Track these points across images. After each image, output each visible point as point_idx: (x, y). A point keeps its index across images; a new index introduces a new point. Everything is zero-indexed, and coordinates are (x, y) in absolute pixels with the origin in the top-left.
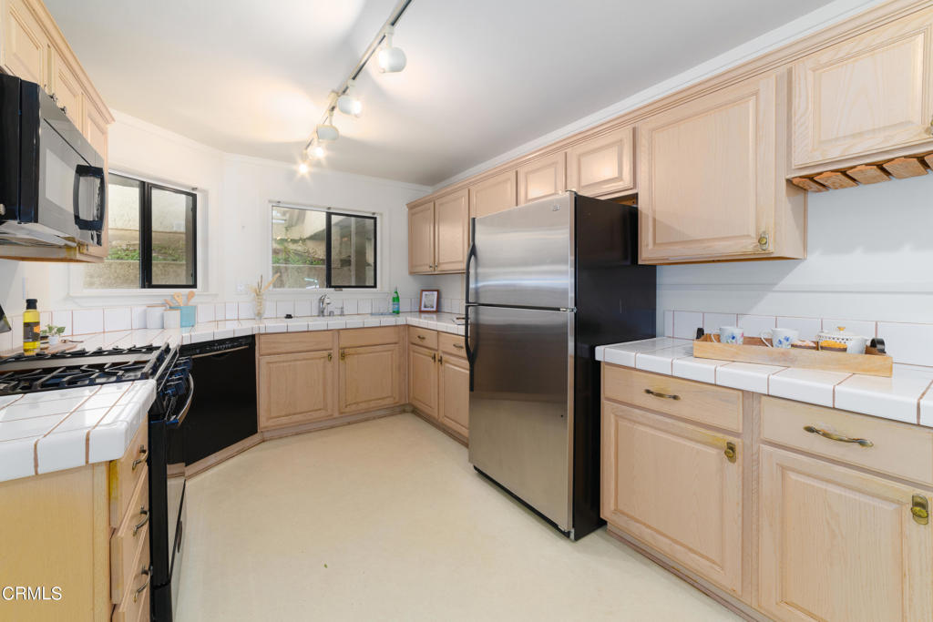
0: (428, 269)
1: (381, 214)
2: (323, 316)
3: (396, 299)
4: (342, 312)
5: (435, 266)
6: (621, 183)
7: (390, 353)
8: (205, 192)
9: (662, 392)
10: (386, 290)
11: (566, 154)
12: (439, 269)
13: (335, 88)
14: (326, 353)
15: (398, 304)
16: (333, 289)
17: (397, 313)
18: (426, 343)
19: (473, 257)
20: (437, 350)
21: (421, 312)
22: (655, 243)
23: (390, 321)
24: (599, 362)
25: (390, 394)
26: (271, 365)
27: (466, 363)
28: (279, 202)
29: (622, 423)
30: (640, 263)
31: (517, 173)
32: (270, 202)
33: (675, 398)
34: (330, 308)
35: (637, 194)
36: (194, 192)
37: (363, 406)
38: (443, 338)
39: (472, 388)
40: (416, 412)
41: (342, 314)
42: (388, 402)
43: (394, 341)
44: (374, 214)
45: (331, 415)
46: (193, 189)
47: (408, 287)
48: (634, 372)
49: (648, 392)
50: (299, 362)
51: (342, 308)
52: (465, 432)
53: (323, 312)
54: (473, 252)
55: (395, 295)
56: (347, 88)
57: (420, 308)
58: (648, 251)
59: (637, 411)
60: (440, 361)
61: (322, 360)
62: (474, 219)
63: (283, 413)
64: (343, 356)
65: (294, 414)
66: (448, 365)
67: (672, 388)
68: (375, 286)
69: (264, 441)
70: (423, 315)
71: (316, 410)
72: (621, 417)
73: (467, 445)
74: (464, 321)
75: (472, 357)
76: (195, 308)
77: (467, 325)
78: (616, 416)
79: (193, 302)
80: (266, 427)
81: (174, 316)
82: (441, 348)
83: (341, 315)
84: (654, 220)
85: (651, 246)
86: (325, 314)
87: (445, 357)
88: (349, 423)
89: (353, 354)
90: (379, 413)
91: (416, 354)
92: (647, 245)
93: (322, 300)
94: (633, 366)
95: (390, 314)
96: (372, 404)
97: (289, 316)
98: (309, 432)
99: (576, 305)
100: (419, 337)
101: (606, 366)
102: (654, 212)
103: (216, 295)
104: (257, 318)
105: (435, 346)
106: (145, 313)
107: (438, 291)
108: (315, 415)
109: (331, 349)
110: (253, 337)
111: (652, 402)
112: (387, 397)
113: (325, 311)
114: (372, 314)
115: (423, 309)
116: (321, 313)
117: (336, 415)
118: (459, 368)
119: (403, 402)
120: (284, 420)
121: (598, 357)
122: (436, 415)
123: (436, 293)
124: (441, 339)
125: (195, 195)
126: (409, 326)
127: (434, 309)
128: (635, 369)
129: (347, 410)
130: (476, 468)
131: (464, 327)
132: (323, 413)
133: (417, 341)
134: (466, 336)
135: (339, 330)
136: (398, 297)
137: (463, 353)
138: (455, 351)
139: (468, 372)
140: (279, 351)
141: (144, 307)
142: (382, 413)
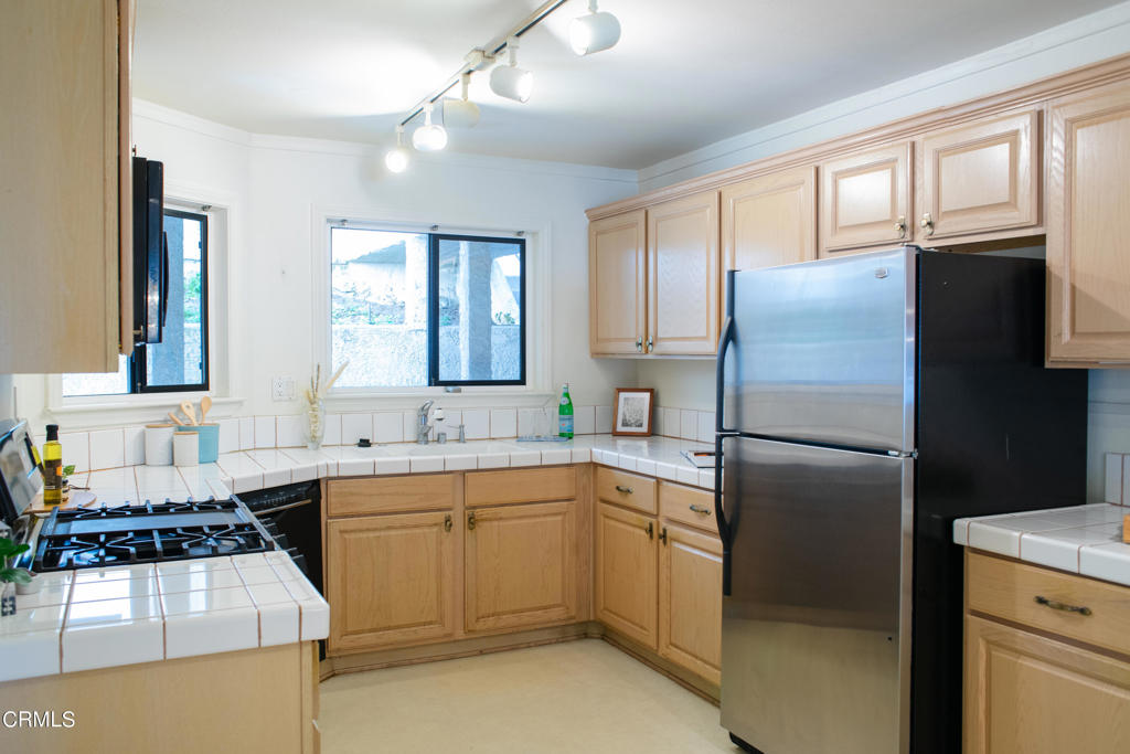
0: (632, 348)
1: (534, 234)
2: (427, 442)
3: (566, 410)
4: (462, 434)
5: (646, 343)
6: (1016, 214)
7: (559, 518)
8: (222, 212)
9: (1064, 602)
10: (546, 388)
11: (913, 144)
12: (657, 349)
13: (482, 44)
14: (441, 516)
15: (571, 419)
16: (441, 388)
17: (567, 436)
18: (631, 501)
19: (730, 345)
20: (657, 516)
21: (616, 434)
22: (1073, 332)
23: (558, 453)
24: (961, 548)
25: (559, 602)
26: (346, 536)
27: (718, 543)
28: (344, 221)
29: (998, 654)
30: (1048, 365)
31: (817, 170)
32: (329, 221)
33: (1083, 611)
34: (438, 428)
35: (1043, 237)
36: (204, 213)
37: (509, 620)
38: (668, 491)
39: (727, 590)
40: (608, 635)
41: (461, 439)
42: (556, 614)
43: (565, 495)
44: (520, 233)
45: (450, 635)
46: (204, 208)
47: (590, 384)
48: (1017, 565)
49: (1041, 601)
50: (393, 533)
51: (462, 427)
52: (714, 676)
53: (426, 435)
54: (731, 335)
55: (564, 401)
56: (505, 45)
57: (615, 426)
58: (1064, 346)
59: (1021, 633)
60: (664, 536)
61: (435, 529)
62: (732, 273)
63: (368, 627)
64: (472, 522)
65: (389, 628)
66: (676, 545)
67: (1078, 593)
68: (522, 381)
69: (333, 676)
70: (621, 442)
71: (425, 624)
72: (994, 643)
73: (715, 702)
74: (712, 461)
75: (728, 531)
76: (216, 427)
77: (718, 468)
78: (988, 642)
79: (211, 416)
80: (339, 650)
81: (189, 445)
82: (666, 511)
83: (459, 441)
84: (1073, 288)
85: (1066, 336)
86: (430, 439)
87: (673, 530)
88: (481, 653)
89: (490, 520)
90: (534, 637)
91: (612, 523)
92: (1060, 335)
93: (424, 413)
94: (1017, 556)
95: (555, 440)
96: (526, 618)
97: (365, 443)
98: (411, 664)
99: (916, 446)
100: (618, 488)
101: (971, 554)
102: (1073, 272)
103: (240, 403)
104: (310, 445)
105: (650, 507)
106: (143, 436)
107: (651, 391)
108: (423, 632)
109: (450, 509)
110: (316, 483)
111: (1046, 619)
112: (554, 606)
113: (430, 434)
114: (518, 438)
115: (620, 428)
116: (423, 437)
117: (460, 634)
118: (703, 554)
119: (584, 618)
120: (369, 639)
121: (959, 538)
122: (651, 642)
123: (647, 395)
124: (664, 494)
125: (206, 217)
126: (594, 466)
127: (645, 429)
128: (1019, 561)
129: (480, 626)
130: (734, 738)
131: (712, 473)
132: (436, 630)
133: (616, 497)
134: (718, 491)
135: (464, 473)
136: (570, 403)
137: (711, 522)
138: (692, 519)
139: (720, 560)
140: (362, 509)
141: (142, 427)
142: (545, 636)
